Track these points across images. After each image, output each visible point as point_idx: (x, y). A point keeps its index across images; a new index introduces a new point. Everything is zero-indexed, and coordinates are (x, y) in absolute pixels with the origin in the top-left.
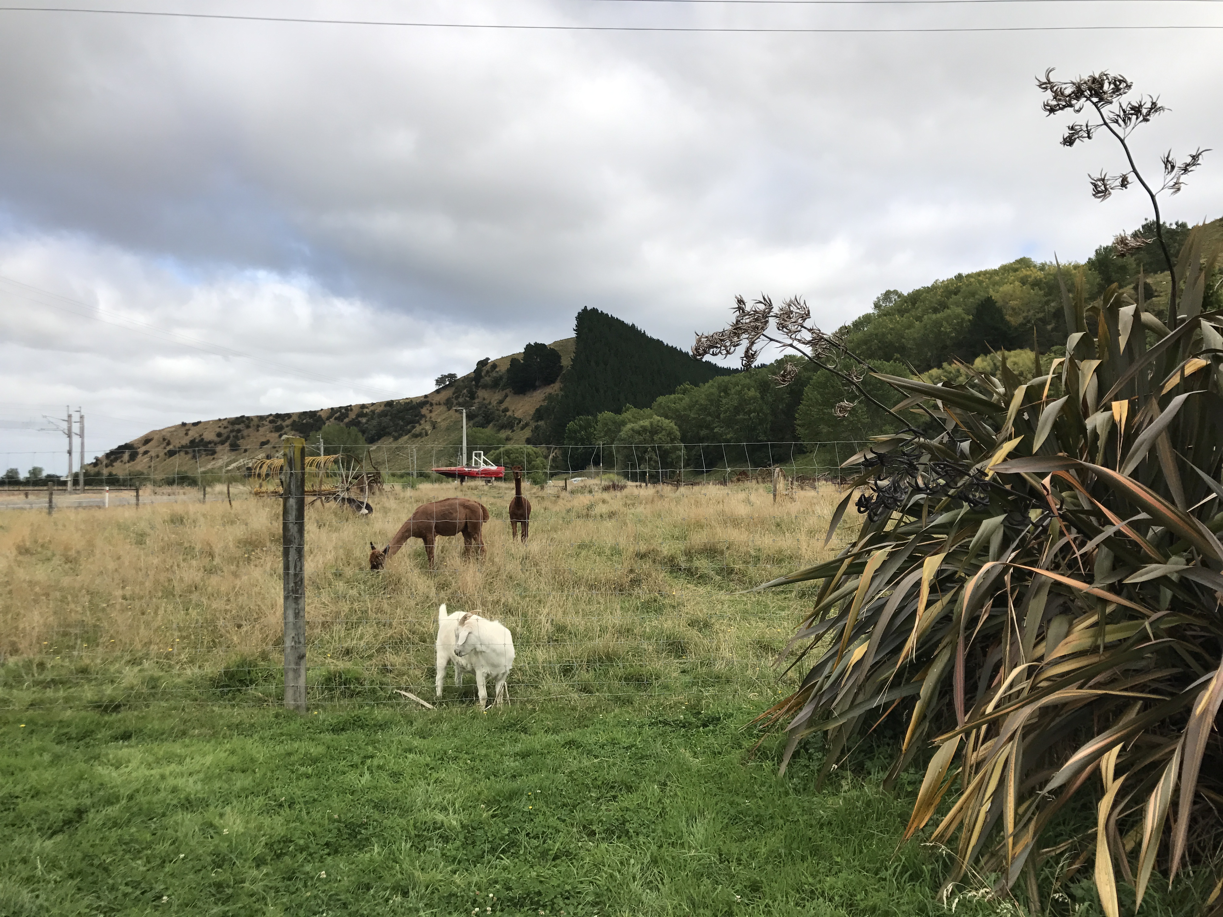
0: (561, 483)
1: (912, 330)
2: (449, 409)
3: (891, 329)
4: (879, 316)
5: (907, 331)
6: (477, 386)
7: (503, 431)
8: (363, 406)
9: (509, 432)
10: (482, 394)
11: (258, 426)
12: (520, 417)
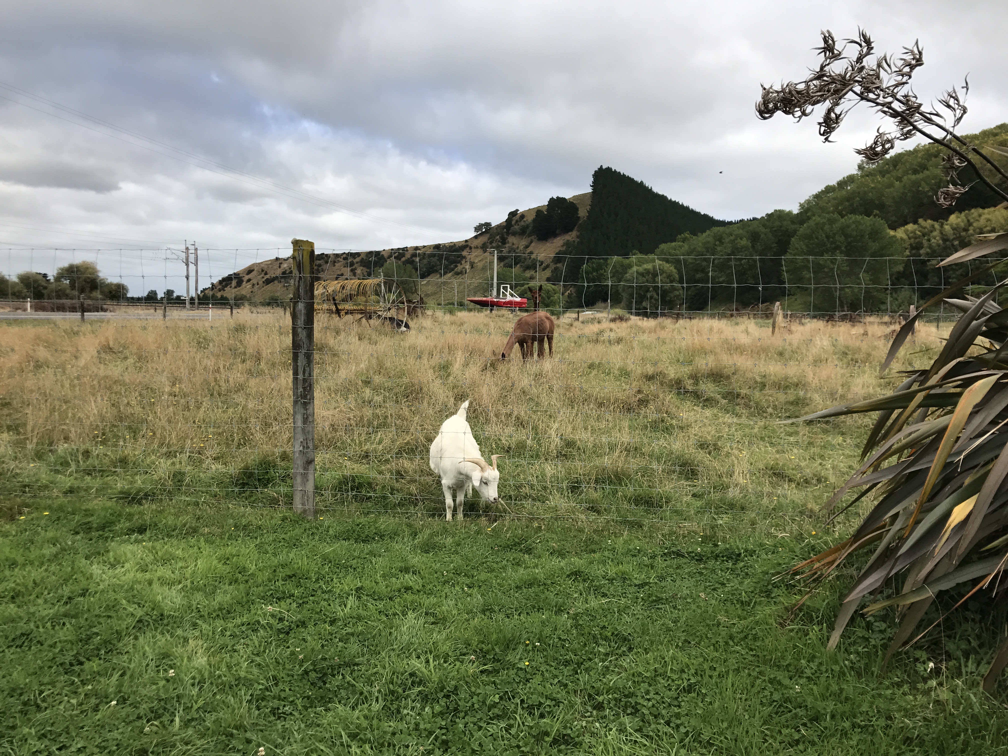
0: (575, 315)
1: (892, 189)
2: (485, 251)
3: (873, 188)
4: (862, 176)
5: (887, 190)
6: (508, 233)
7: (527, 271)
8: (417, 248)
9: (532, 272)
10: (512, 239)
11: (335, 262)
12: (542, 260)
